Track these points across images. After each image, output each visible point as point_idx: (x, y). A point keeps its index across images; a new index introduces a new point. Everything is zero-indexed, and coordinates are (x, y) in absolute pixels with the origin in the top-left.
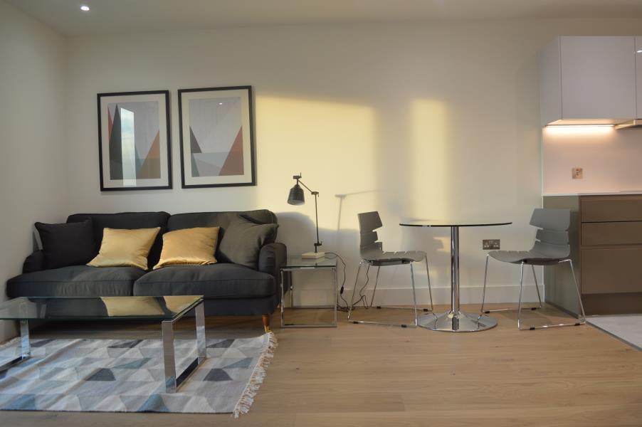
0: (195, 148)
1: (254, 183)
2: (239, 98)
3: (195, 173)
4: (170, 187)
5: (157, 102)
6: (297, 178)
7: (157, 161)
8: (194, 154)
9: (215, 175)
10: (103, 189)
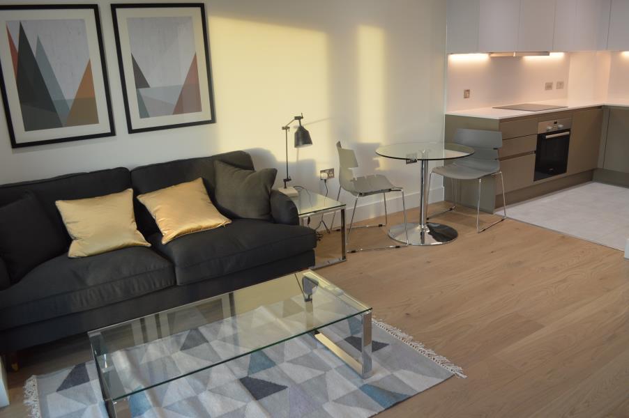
0: (141, 82)
1: (213, 121)
2: (190, 18)
3: (144, 113)
4: (113, 133)
5: (83, 21)
6: (299, 118)
7: (92, 101)
8: (141, 90)
9: (167, 114)
10: (15, 145)
